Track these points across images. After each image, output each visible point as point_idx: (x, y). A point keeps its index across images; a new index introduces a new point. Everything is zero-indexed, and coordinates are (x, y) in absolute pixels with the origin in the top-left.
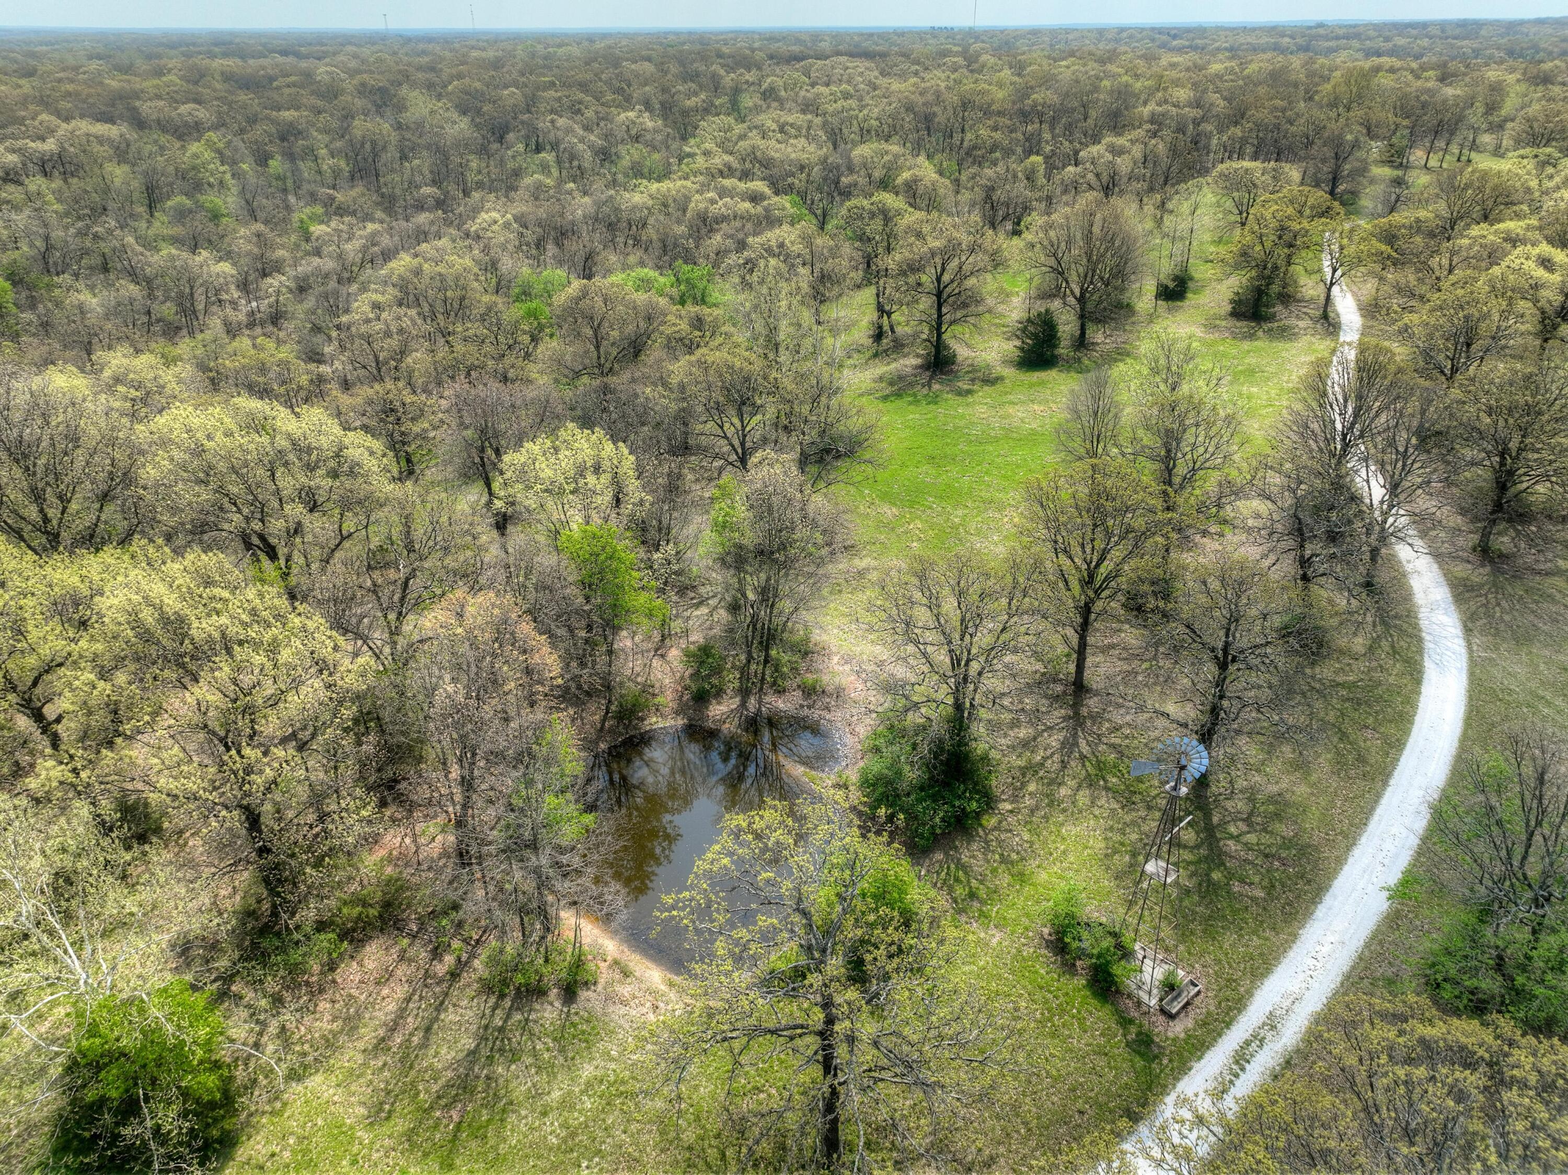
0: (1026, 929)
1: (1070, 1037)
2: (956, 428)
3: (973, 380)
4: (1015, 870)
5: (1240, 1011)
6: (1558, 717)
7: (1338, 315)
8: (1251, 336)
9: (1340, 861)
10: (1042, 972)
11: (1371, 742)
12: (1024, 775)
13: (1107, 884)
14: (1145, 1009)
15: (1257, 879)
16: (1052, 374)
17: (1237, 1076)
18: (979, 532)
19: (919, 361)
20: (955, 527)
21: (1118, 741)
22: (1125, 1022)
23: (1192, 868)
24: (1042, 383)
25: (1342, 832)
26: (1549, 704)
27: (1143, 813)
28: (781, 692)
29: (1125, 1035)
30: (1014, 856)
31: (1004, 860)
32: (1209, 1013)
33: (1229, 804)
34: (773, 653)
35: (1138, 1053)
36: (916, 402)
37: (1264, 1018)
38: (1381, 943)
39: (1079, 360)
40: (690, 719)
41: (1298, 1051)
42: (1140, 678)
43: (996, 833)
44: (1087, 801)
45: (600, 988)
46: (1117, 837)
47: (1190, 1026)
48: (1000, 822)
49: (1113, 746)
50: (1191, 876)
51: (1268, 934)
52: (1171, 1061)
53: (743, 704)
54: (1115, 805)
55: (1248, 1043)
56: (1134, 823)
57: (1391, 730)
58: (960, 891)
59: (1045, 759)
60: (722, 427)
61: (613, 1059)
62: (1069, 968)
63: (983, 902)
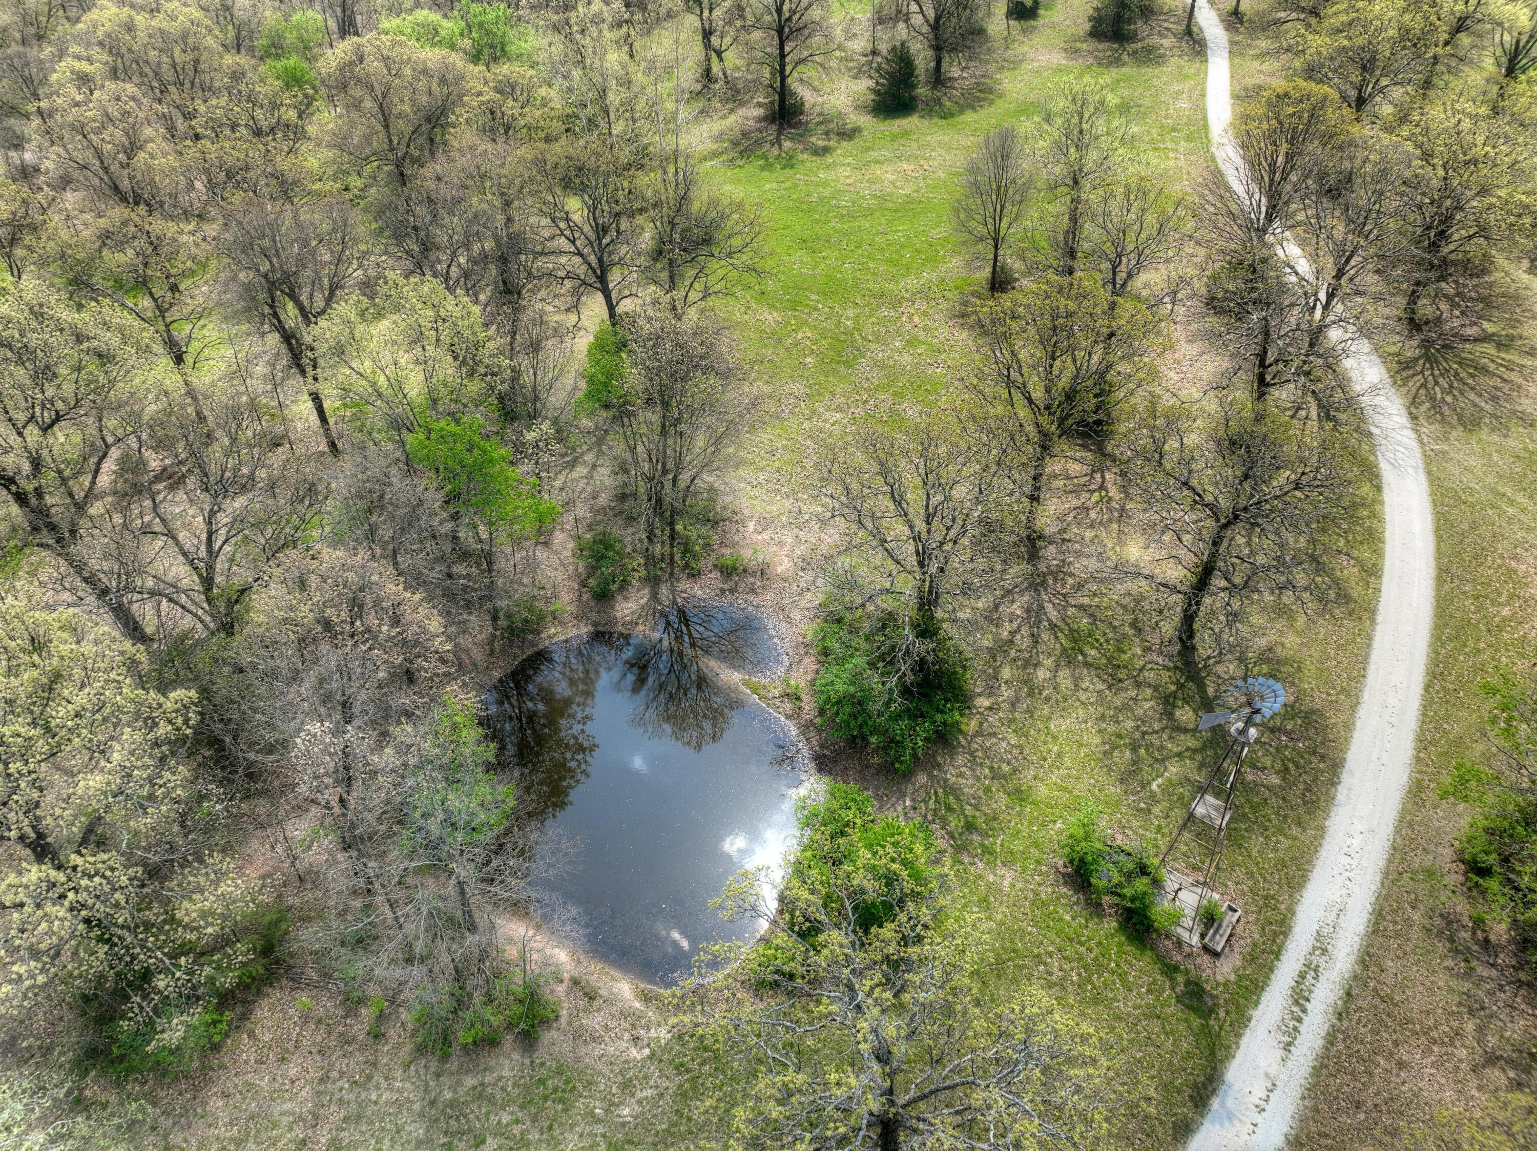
0: (1038, 862)
1: (1115, 999)
2: (822, 199)
3: (827, 133)
4: (1010, 787)
5: (1286, 935)
6: (1522, 517)
7: (1201, 29)
8: (1116, 62)
9: (1349, 726)
10: (1067, 918)
11: (1349, 572)
12: (994, 658)
13: (1114, 790)
14: (1187, 949)
15: (1268, 761)
16: (912, 122)
17: (1300, 1020)
18: (877, 337)
19: (760, 112)
20: (849, 333)
21: (1086, 601)
22: (1170, 970)
23: (1199, 757)
24: (905, 134)
25: (1343, 690)
26: (1511, 502)
27: (1132, 693)
28: (695, 575)
29: (1173, 989)
30: (1006, 768)
31: (996, 775)
32: (1255, 945)
33: (1220, 669)
34: (679, 527)
35: (1191, 1008)
36: (768, 167)
37: (1312, 942)
38: (1411, 825)
39: (938, 101)
40: (595, 624)
41: (1355, 977)
42: (1093, 515)
43: (979, 740)
44: (1069, 683)
45: (563, 1021)
46: (1112, 728)
47: (1238, 963)
48: (981, 724)
49: (1081, 607)
50: (1199, 769)
51: (1295, 831)
52: (1227, 1013)
53: (654, 596)
54: (1101, 687)
55: (1302, 976)
56: (1125, 707)
57: (1364, 553)
58: (955, 823)
59: (1013, 633)
60: (573, 242)
61: (599, 1121)
62: (1095, 908)
63: (984, 834)
